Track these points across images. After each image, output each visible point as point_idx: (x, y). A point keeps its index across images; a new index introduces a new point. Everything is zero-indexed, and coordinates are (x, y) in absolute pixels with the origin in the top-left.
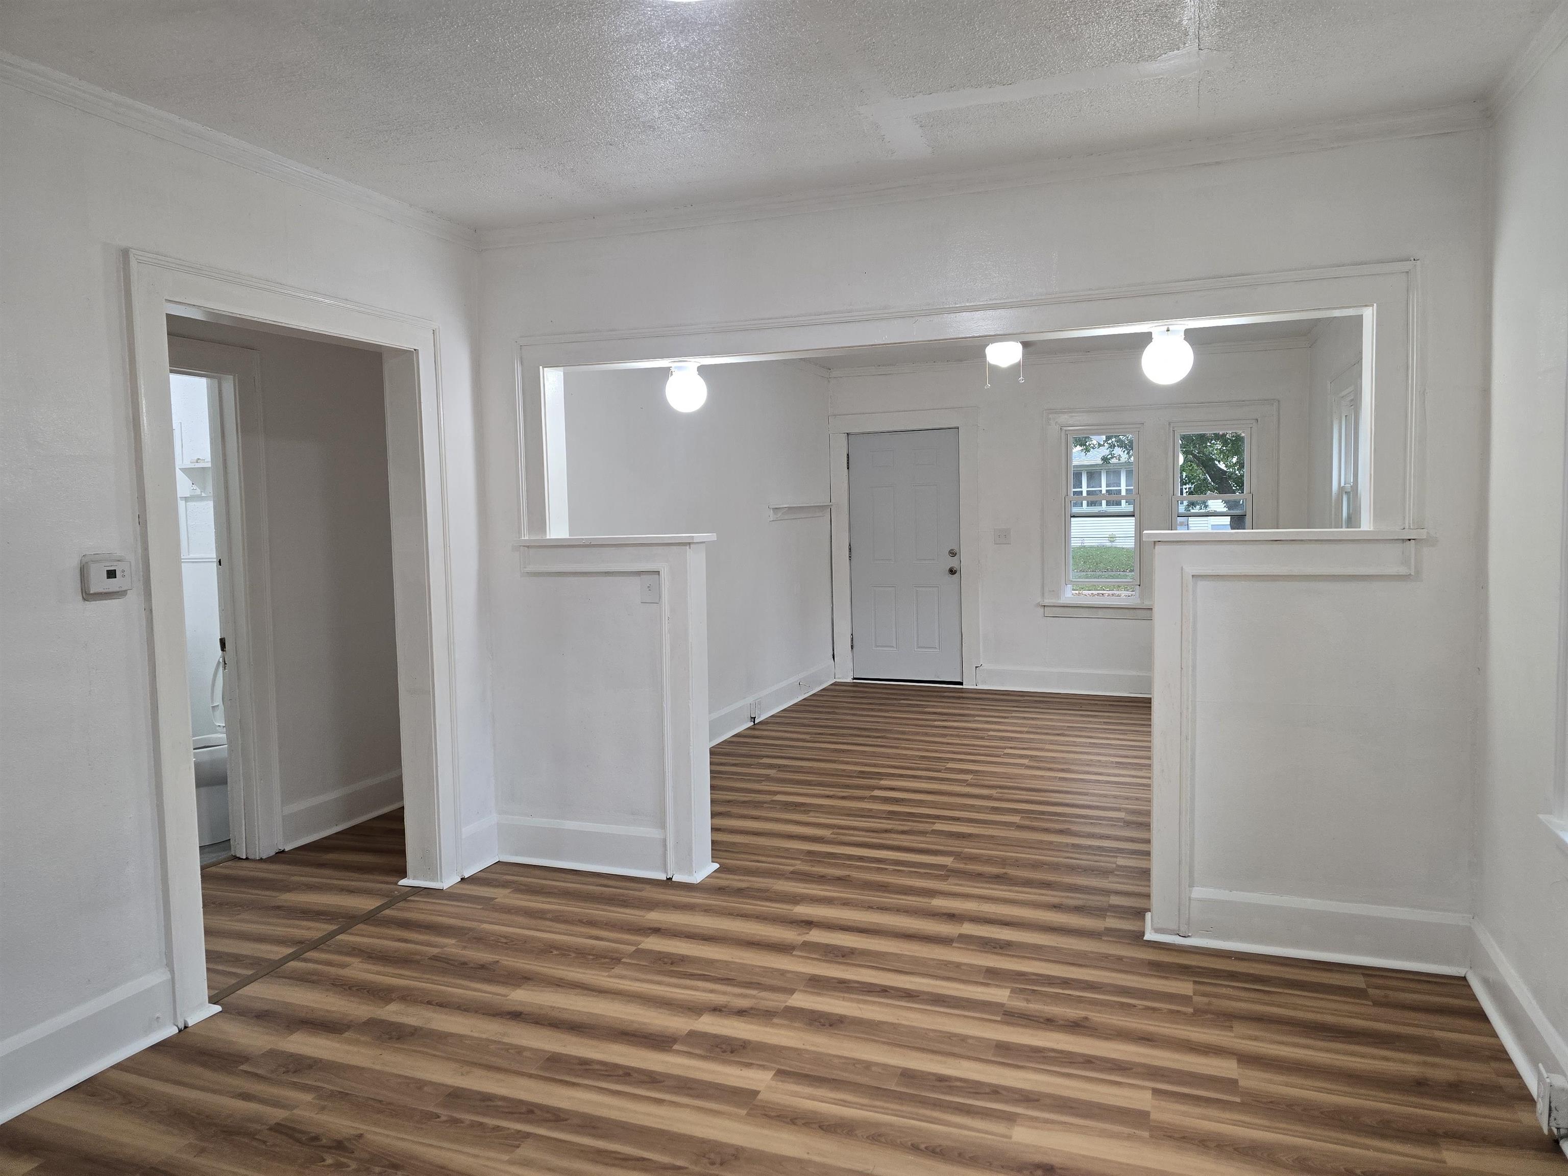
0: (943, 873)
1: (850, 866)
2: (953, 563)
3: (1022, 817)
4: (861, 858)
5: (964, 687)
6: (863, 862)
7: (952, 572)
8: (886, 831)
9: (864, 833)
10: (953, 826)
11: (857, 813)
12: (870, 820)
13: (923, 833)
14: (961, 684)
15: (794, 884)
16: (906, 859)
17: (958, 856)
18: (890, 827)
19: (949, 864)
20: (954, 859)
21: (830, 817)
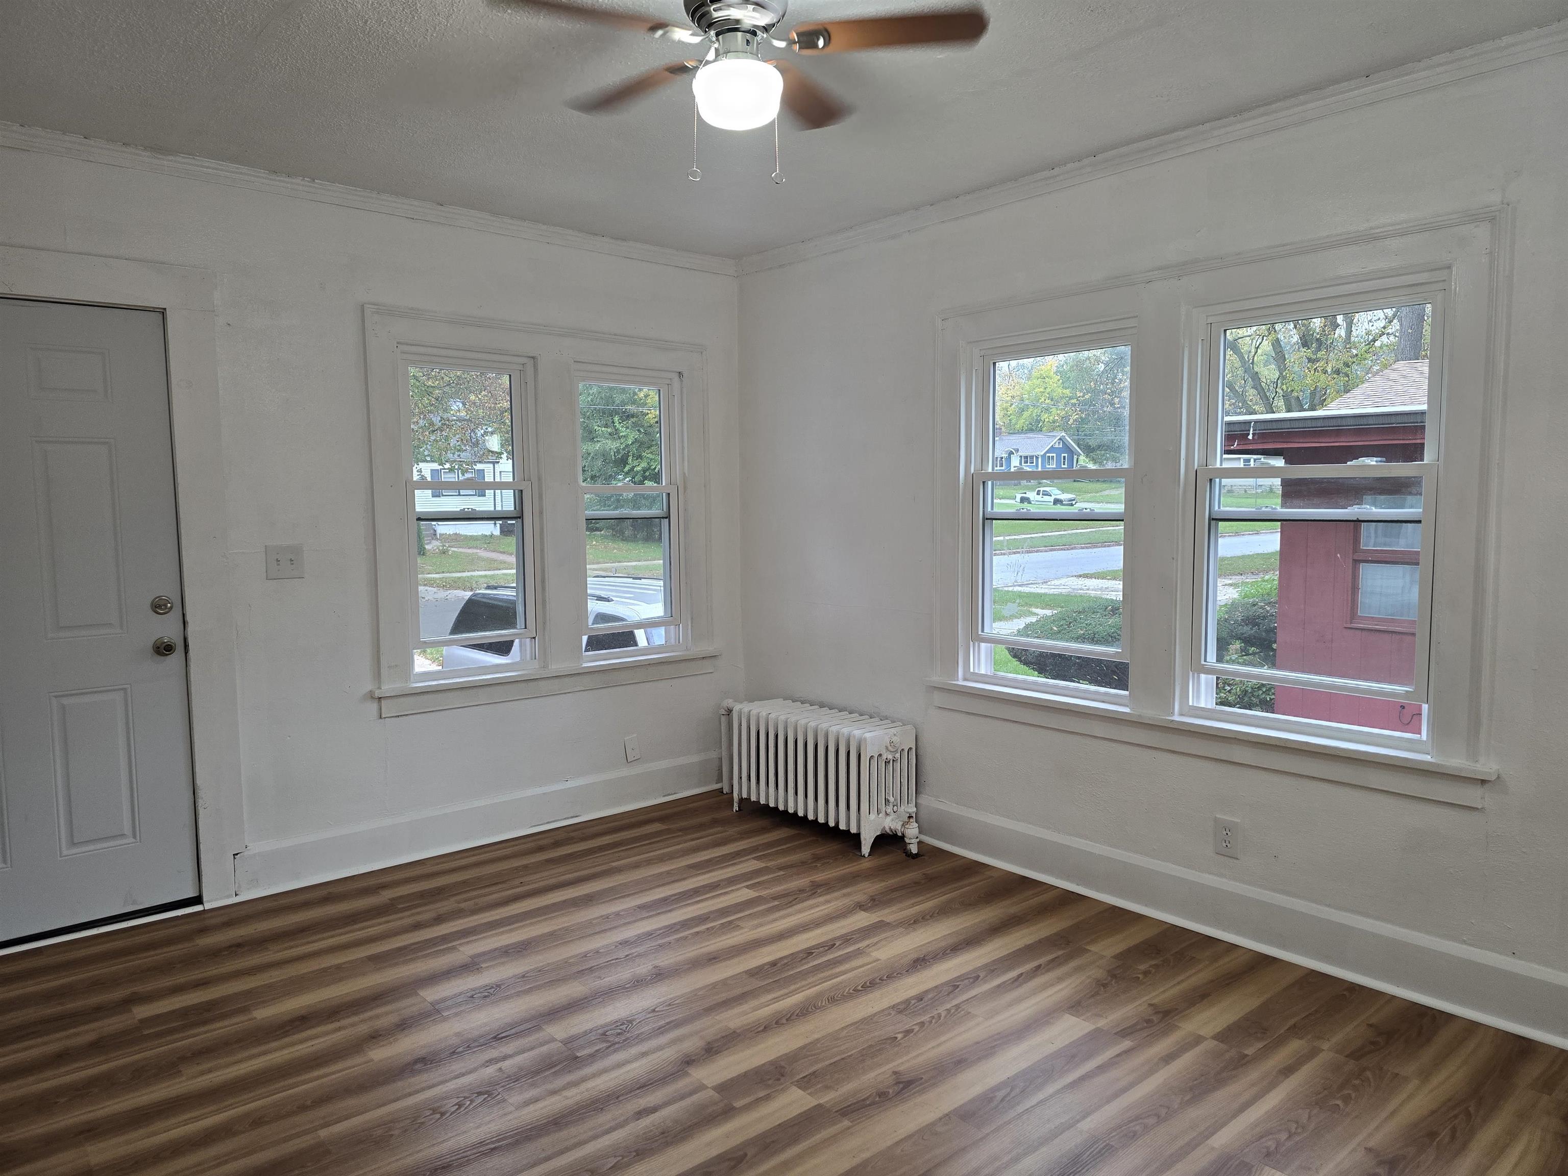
2: (167, 629)
5: (208, 906)
7: (163, 649)
14: (198, 900)
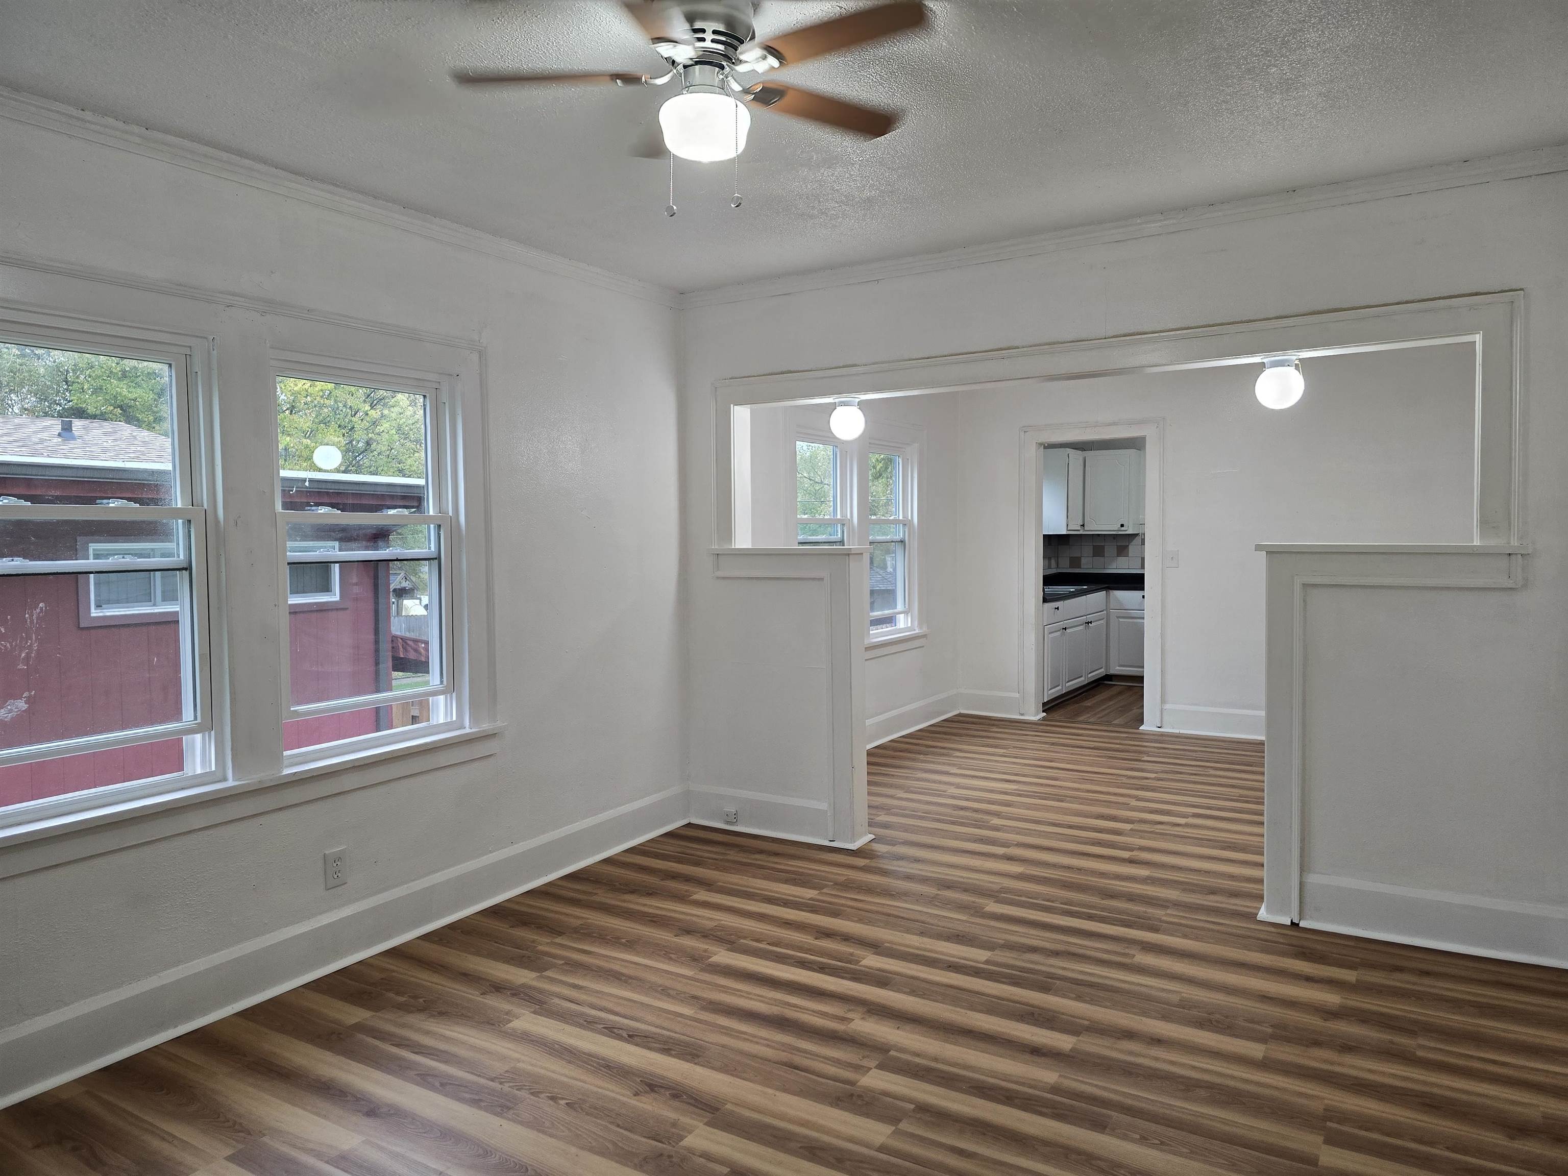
0: (1002, 895)
1: (1103, 909)
3: (857, 962)
4: (1090, 917)
6: (1088, 913)
8: (1056, 954)
9: (1088, 953)
10: (964, 955)
11: (1101, 994)
12: (1081, 977)
13: (1009, 947)
15: (1159, 895)
16: (1039, 913)
17: (979, 912)
18: (1052, 961)
19: (992, 903)
20: (983, 908)
21: (1143, 989)
